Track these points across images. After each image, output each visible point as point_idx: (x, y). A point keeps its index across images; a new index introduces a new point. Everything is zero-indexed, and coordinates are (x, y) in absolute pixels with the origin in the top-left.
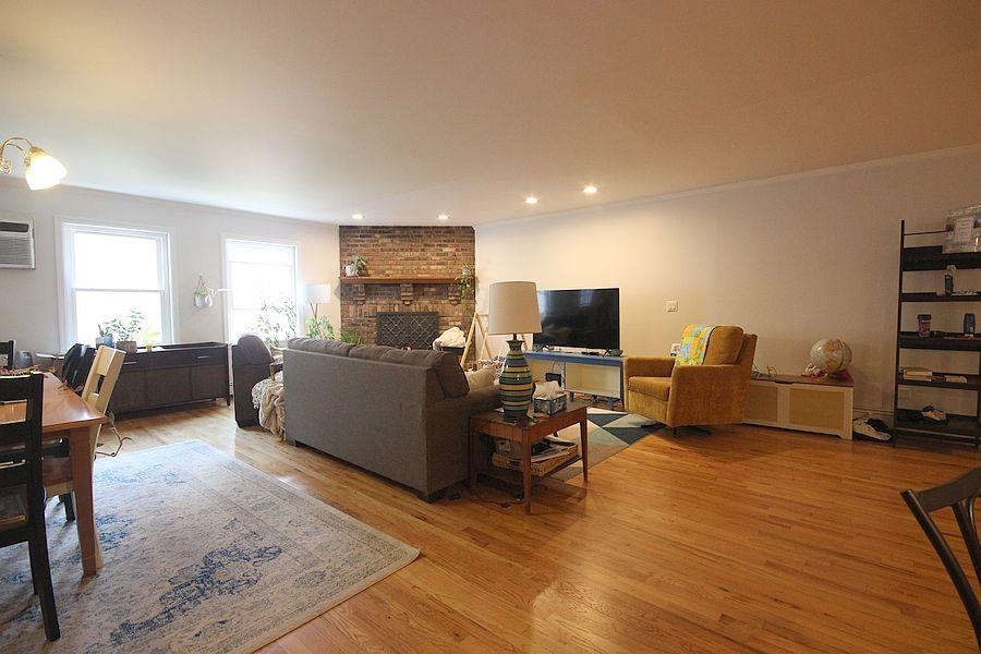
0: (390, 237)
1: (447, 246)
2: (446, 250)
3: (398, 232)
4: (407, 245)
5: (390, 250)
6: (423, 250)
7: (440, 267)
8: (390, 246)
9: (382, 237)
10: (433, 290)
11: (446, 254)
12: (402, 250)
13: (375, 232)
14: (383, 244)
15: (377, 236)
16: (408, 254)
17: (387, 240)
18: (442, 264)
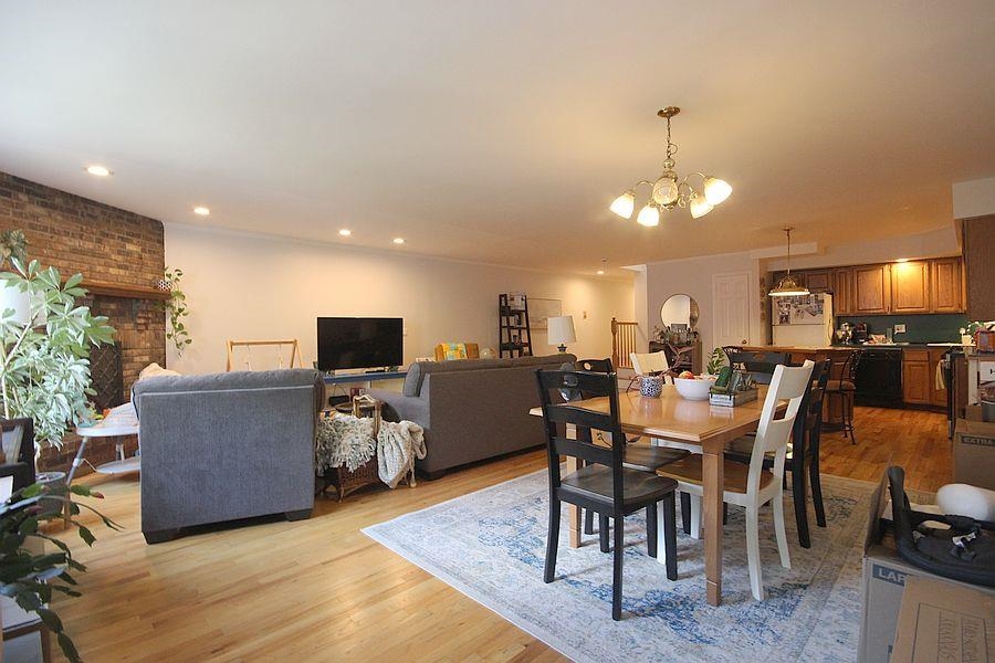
0: (44, 205)
1: (130, 242)
2: (130, 247)
3: (58, 201)
4: (74, 227)
5: (45, 229)
6: (99, 241)
7: (122, 272)
8: (47, 222)
9: (31, 202)
10: (113, 306)
11: (129, 253)
12: (67, 234)
13: (20, 190)
14: (33, 216)
15: (23, 197)
16: (76, 243)
17: (40, 210)
18: (126, 268)
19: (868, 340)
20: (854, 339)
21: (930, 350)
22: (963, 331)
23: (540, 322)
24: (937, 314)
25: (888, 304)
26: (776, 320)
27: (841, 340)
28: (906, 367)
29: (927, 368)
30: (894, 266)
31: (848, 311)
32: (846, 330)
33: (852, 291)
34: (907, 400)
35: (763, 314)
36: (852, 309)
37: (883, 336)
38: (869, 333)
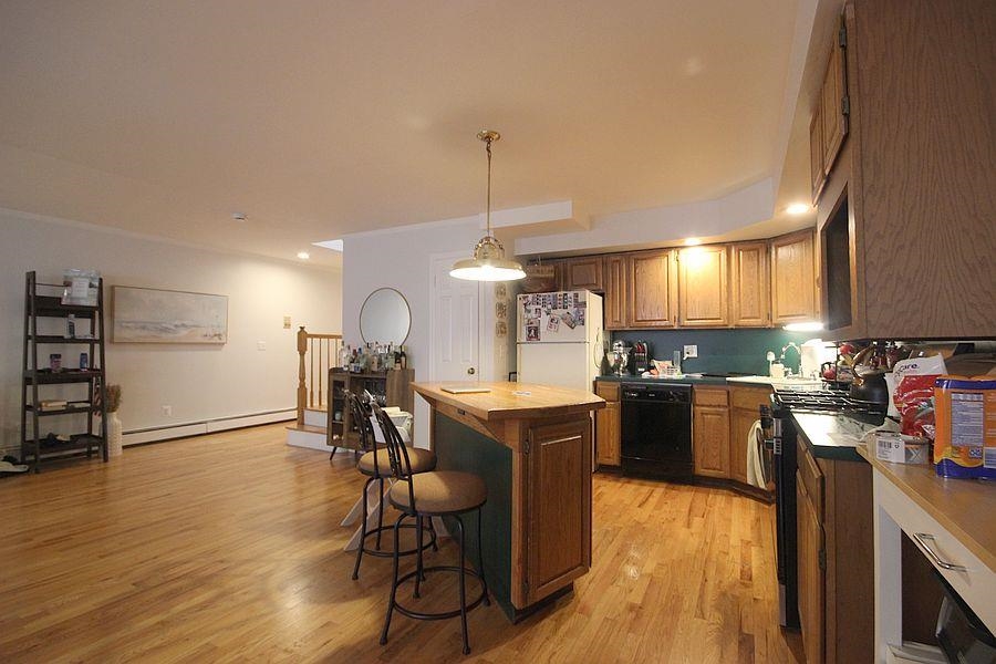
19: (650, 368)
20: (632, 367)
21: (729, 388)
22: (771, 357)
23: (166, 330)
24: (739, 330)
25: (674, 312)
26: (522, 334)
27: (613, 369)
28: (698, 416)
29: (726, 418)
30: (682, 252)
31: (624, 323)
32: (620, 354)
33: (628, 290)
34: (700, 471)
35: (502, 325)
36: (628, 320)
37: (669, 363)
38: (651, 356)
